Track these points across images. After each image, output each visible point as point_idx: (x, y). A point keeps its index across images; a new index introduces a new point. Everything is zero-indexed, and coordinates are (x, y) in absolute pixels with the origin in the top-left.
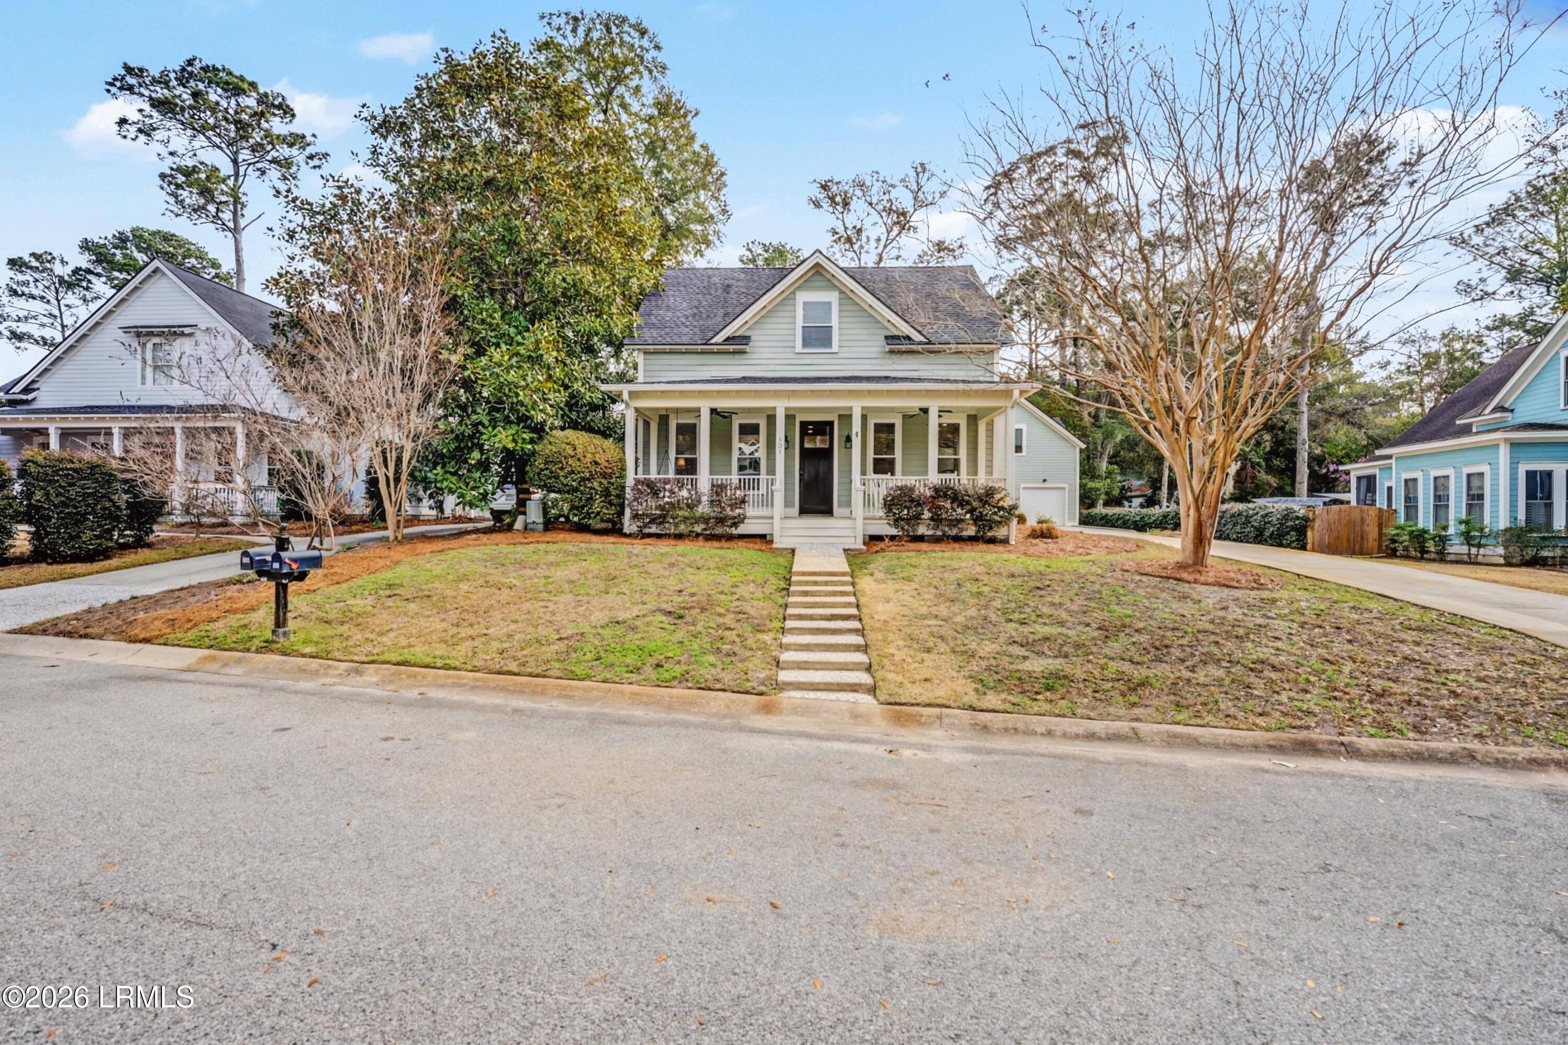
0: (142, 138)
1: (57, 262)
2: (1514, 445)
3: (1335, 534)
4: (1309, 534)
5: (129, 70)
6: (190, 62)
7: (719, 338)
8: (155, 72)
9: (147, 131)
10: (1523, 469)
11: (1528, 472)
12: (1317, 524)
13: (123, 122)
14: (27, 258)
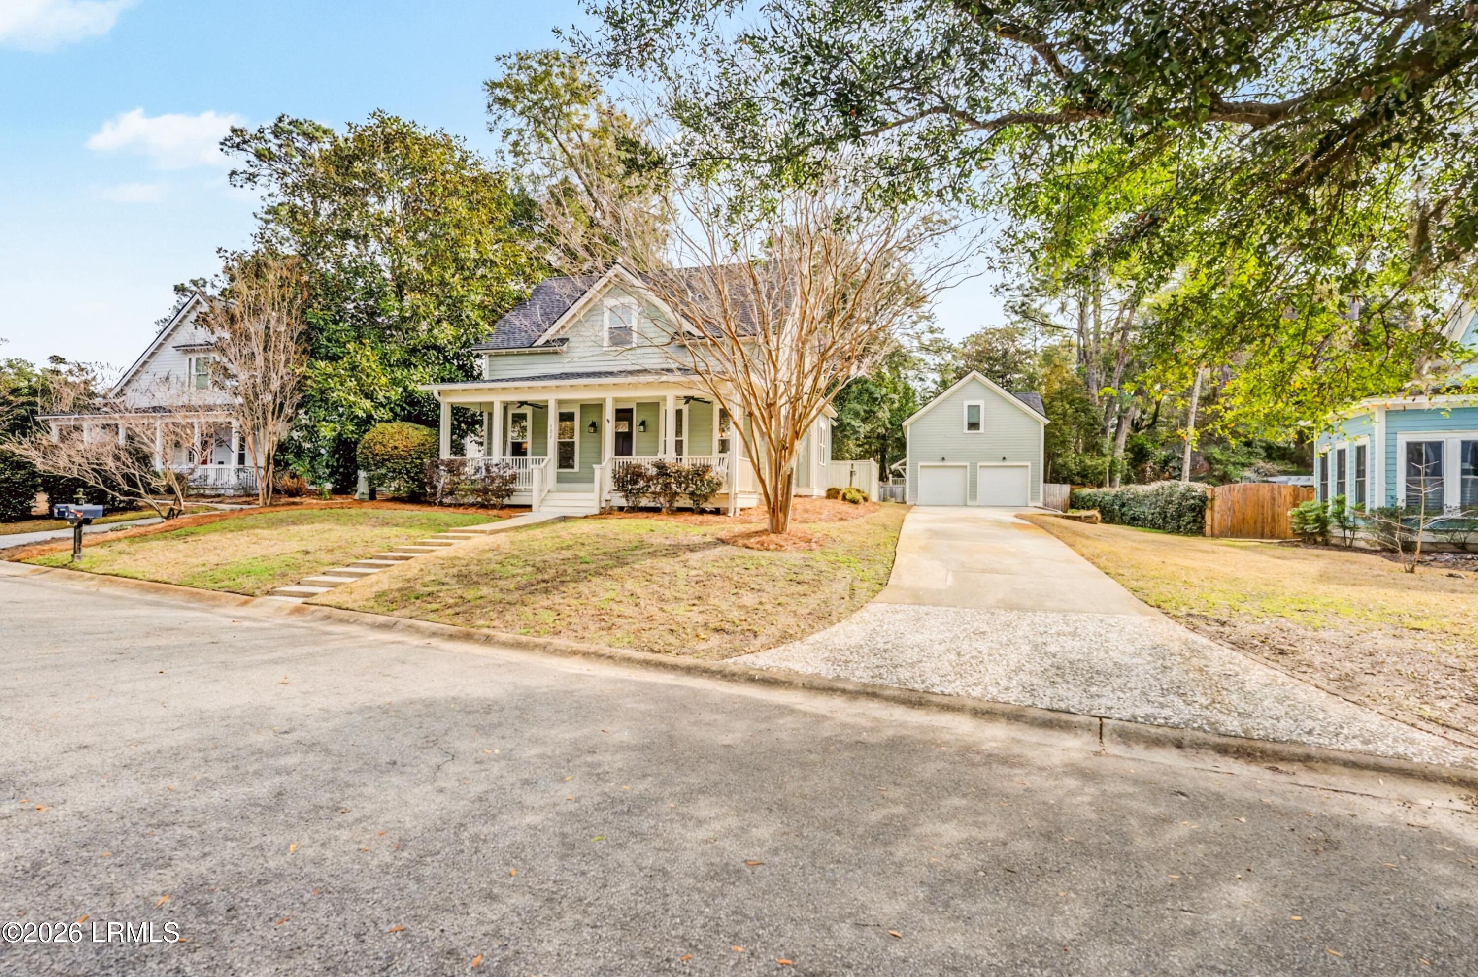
0: (250, 184)
1: (208, 285)
2: (1390, 413)
3: (1239, 515)
4: (1208, 514)
5: (234, 131)
6: (280, 120)
7: (541, 342)
8: (253, 130)
9: (252, 178)
10: (1402, 440)
11: (1409, 444)
12: (1217, 503)
13: (233, 173)
14: (187, 284)
